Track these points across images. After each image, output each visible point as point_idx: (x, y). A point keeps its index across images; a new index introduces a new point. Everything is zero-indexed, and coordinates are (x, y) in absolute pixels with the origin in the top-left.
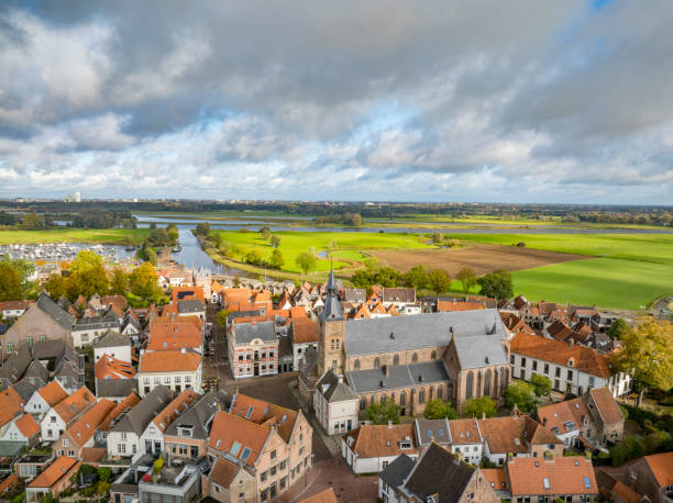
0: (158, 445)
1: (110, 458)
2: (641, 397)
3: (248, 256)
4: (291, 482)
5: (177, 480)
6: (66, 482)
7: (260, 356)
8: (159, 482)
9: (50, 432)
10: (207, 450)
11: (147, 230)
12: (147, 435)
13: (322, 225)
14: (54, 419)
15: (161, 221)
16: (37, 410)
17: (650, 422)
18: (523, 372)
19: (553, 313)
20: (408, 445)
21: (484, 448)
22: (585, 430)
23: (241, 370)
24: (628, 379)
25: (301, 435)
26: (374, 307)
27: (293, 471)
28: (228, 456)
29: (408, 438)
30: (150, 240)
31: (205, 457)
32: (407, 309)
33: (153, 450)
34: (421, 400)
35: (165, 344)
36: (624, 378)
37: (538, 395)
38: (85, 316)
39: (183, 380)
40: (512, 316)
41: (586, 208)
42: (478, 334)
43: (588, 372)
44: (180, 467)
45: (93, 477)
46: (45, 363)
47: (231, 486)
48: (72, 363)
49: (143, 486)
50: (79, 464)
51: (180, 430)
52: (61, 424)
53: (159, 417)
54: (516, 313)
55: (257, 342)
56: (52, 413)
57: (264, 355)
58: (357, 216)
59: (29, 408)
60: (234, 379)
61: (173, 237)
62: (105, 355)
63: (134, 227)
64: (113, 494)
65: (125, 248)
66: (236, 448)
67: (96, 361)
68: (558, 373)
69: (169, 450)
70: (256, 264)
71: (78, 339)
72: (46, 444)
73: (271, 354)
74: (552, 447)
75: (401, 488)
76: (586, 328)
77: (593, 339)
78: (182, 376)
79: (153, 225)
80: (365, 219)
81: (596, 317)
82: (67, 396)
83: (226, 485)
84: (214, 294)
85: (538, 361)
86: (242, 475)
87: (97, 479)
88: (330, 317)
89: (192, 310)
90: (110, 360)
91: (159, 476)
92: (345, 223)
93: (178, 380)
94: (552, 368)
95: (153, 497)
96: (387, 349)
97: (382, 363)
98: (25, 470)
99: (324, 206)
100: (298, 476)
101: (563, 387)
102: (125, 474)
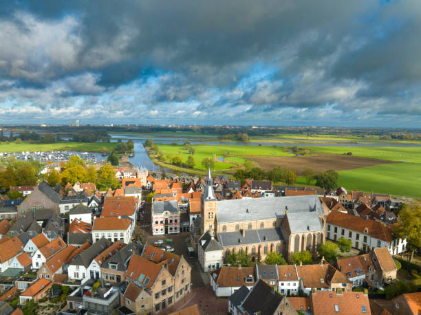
0: (97, 274)
1: (69, 281)
2: (413, 254)
3: (173, 159)
4: (175, 300)
5: (105, 295)
6: (43, 294)
7: (169, 221)
8: (95, 296)
9: (37, 264)
10: (125, 278)
11: (116, 143)
12: (91, 268)
13: (223, 141)
14: (39, 256)
15: (125, 138)
16: (31, 251)
17: (416, 272)
18: (335, 236)
19: (361, 198)
20: (251, 280)
21: (300, 284)
22: (370, 275)
23: (157, 230)
24: (405, 242)
25: (183, 272)
26: (245, 192)
27: (177, 293)
28: (136, 282)
29: (251, 276)
30: (116, 149)
31: (125, 282)
32: (266, 194)
33: (95, 276)
34: (265, 252)
35: (112, 213)
36: (402, 242)
37: (342, 251)
38: (69, 195)
39: (119, 235)
40: (333, 200)
41: (397, 130)
42: (305, 211)
43: (377, 238)
44: (109, 287)
45: (60, 291)
46: (41, 223)
47: (137, 300)
48: (56, 223)
49: (85, 298)
50: (52, 284)
51: (110, 265)
52: (43, 259)
53: (99, 256)
54: (336, 198)
55: (166, 213)
56: (38, 252)
57: (171, 221)
58: (245, 135)
59: (26, 249)
60: (152, 235)
61: (131, 148)
62: (76, 219)
63: (109, 141)
64: (68, 302)
65: (101, 154)
66: (142, 277)
67: (71, 222)
68: (358, 237)
69: (104, 277)
70: (178, 164)
71: (63, 208)
72: (34, 271)
73: (176, 221)
74: (345, 285)
75: (240, 307)
76: (382, 209)
77: (384, 216)
78: (119, 232)
79: (120, 140)
80: (251, 137)
81: (389, 202)
82: (49, 242)
83: (134, 300)
84: (149, 183)
85: (345, 230)
86: (143, 294)
87: (62, 293)
88: (208, 198)
89: (133, 193)
90: (79, 222)
91: (96, 293)
92: (237, 140)
93: (116, 235)
94: (354, 234)
95: (91, 305)
96: (244, 219)
97: (241, 228)
98: (22, 285)
99: (226, 129)
100: (181, 296)
101: (361, 247)
102: (77, 291)
